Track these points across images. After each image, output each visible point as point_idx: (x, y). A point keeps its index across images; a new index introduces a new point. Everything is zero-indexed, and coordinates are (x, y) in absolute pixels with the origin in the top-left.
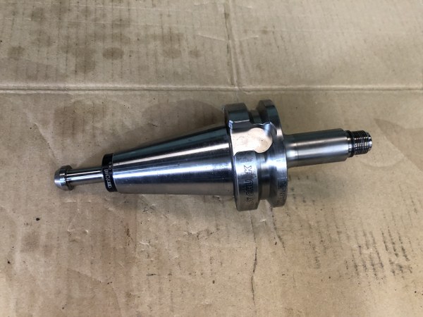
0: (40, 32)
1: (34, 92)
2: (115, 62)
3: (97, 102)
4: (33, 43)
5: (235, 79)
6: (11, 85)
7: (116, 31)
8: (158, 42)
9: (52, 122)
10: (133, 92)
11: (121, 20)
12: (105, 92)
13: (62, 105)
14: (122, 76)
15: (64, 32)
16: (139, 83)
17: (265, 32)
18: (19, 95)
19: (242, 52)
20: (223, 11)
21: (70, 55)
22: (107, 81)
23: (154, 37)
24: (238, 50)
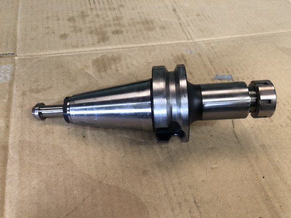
0: (75, 27)
1: (78, 53)
2: (119, 36)
3: (115, 55)
4: (72, 31)
5: (189, 37)
6: (64, 51)
7: (116, 22)
8: (141, 25)
9: (91, 66)
10: (133, 49)
11: (117, 17)
12: (118, 50)
13: (95, 58)
14: (125, 41)
15: (88, 25)
16: (136, 44)
17: (198, 15)
18: (70, 55)
19: (189, 25)
20: (172, 8)
21: (93, 35)
22: (117, 45)
23: (138, 23)
24: (186, 24)
